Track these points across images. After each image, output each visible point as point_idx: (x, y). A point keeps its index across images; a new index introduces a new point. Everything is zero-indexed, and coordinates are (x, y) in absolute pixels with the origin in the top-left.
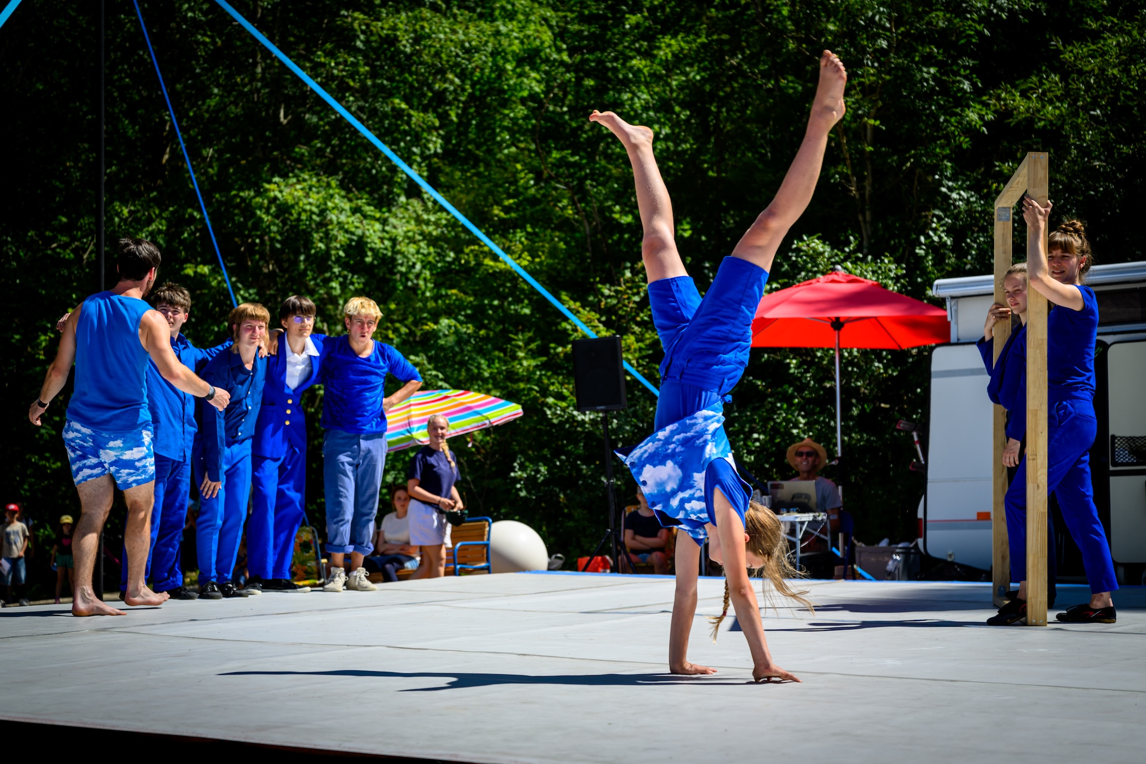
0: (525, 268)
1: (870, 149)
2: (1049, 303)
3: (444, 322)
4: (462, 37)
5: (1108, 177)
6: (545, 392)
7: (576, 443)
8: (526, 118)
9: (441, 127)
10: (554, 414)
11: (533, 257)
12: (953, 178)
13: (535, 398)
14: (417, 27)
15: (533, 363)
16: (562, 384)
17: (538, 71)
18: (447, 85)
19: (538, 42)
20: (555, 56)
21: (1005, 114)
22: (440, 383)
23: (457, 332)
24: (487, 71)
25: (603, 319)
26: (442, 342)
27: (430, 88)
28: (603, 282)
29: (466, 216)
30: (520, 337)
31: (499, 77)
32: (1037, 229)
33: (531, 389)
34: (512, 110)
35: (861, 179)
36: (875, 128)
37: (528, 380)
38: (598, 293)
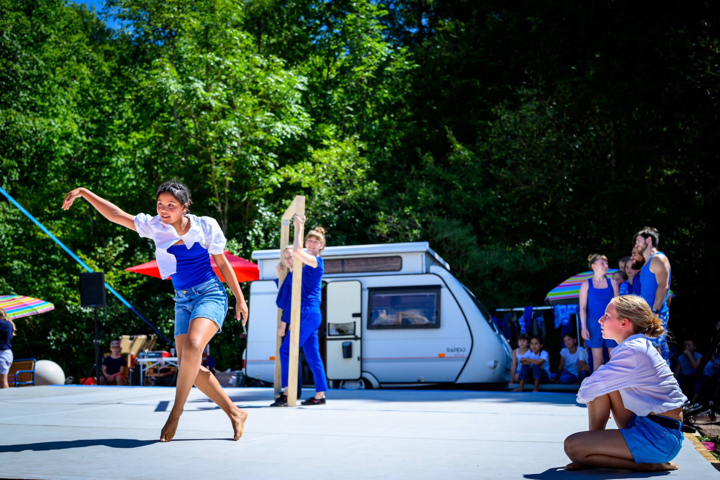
0: (58, 238)
1: (227, 190)
2: (303, 264)
3: (16, 262)
4: (31, 124)
5: (330, 209)
6: (67, 298)
7: (82, 323)
8: (63, 166)
9: (19, 167)
10: (71, 309)
11: (63, 232)
12: (265, 206)
13: (62, 301)
14: (8, 118)
15: (61, 283)
16: (76, 294)
17: (70, 143)
18: (22, 147)
19: (70, 130)
20: (79, 137)
21: (288, 179)
22: (12, 293)
23: (22, 268)
24: (44, 142)
25: (98, 263)
26: (14, 272)
27: (14, 148)
28: (98, 246)
29: (29, 211)
30: (55, 270)
31: (50, 145)
32: (299, 230)
33: (60, 297)
34: (57, 161)
35: (223, 205)
36: (230, 182)
37: (59, 292)
38: (95, 251)
